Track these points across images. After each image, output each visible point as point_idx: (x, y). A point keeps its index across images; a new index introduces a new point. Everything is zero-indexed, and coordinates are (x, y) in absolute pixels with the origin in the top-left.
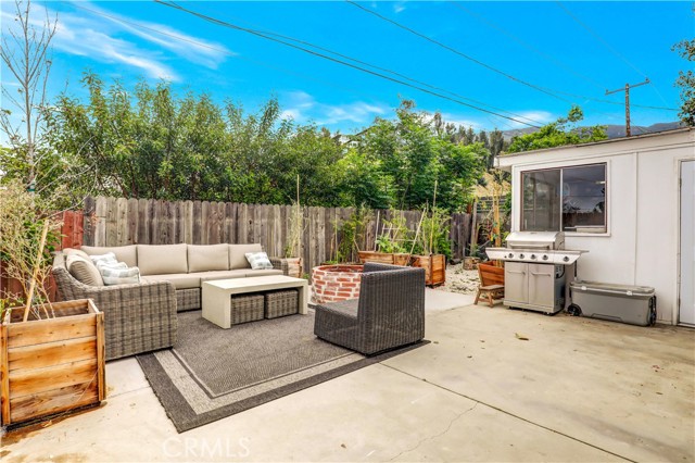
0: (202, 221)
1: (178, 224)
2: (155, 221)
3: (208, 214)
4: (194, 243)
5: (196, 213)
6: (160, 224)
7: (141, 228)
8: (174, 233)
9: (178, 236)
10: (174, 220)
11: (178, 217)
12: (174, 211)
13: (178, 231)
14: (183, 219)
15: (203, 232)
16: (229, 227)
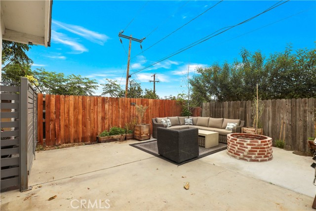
0: (231, 110)
1: (223, 110)
2: (216, 109)
3: (233, 106)
4: (228, 118)
5: (229, 106)
6: (218, 110)
7: (213, 112)
8: (222, 114)
9: (223, 115)
10: (222, 109)
11: (223, 108)
12: (222, 106)
13: (223, 113)
14: (225, 109)
15: (231, 114)
16: (242, 112)
